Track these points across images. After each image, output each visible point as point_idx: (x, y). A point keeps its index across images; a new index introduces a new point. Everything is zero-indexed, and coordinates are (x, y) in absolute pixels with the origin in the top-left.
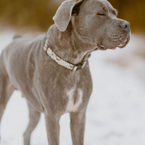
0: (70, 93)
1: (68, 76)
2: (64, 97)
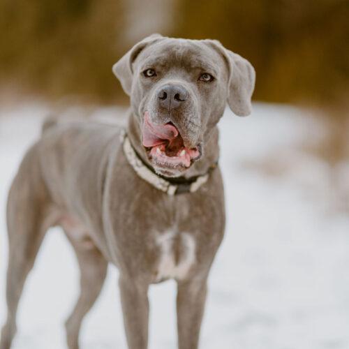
0: (164, 240)
1: (160, 204)
2: (150, 246)
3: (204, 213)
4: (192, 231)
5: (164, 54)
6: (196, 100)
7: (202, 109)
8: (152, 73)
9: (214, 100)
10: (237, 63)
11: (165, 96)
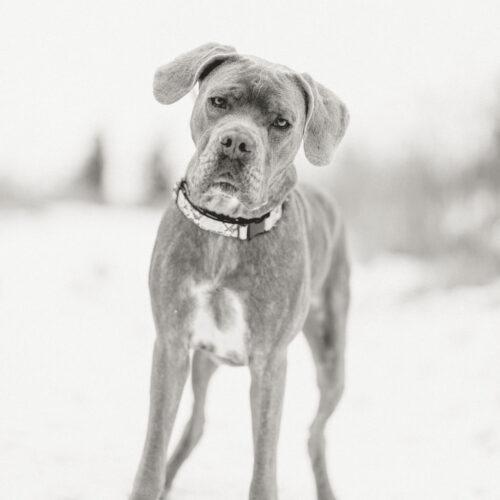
0: (199, 292)
8: (221, 102)
11: (229, 143)
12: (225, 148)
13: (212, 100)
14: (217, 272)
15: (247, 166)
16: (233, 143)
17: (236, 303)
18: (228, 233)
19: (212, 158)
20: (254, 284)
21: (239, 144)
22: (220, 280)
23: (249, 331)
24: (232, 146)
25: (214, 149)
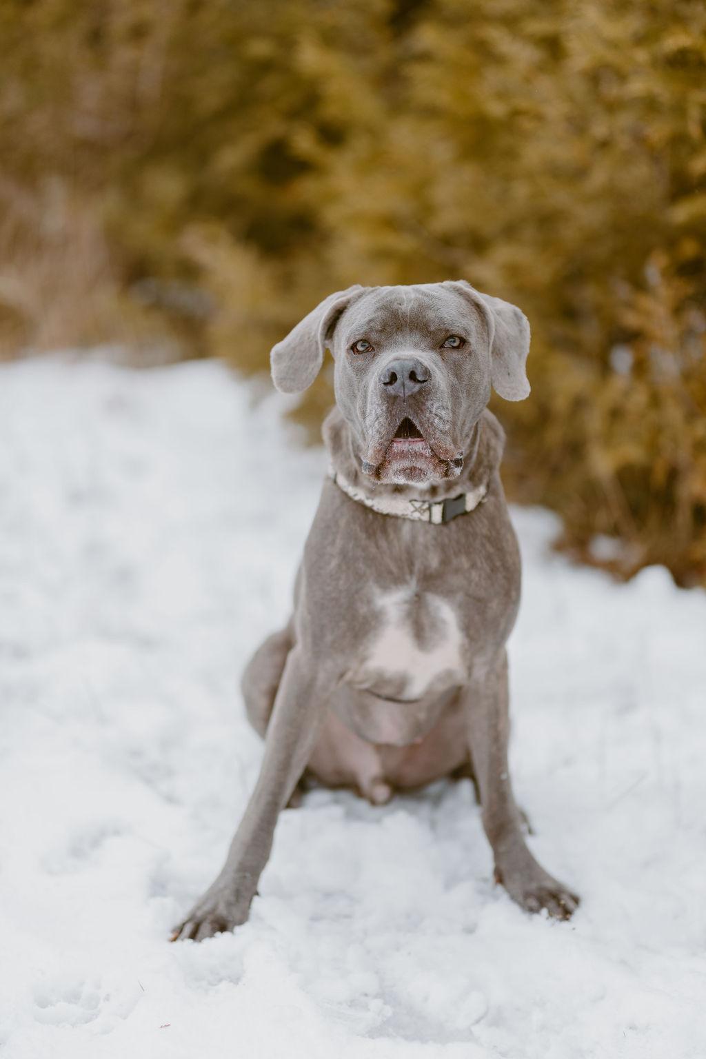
0: (390, 603)
3: (473, 566)
4: (448, 593)
5: (380, 313)
6: (441, 378)
7: (452, 391)
8: (365, 347)
9: (470, 378)
10: (499, 313)
11: (393, 378)
12: (390, 388)
13: (353, 348)
14: (411, 572)
15: (429, 404)
16: (398, 376)
17: (446, 613)
18: (416, 515)
19: (379, 411)
20: (470, 582)
21: (407, 374)
22: (418, 581)
23: (466, 641)
24: (399, 381)
25: (377, 400)
